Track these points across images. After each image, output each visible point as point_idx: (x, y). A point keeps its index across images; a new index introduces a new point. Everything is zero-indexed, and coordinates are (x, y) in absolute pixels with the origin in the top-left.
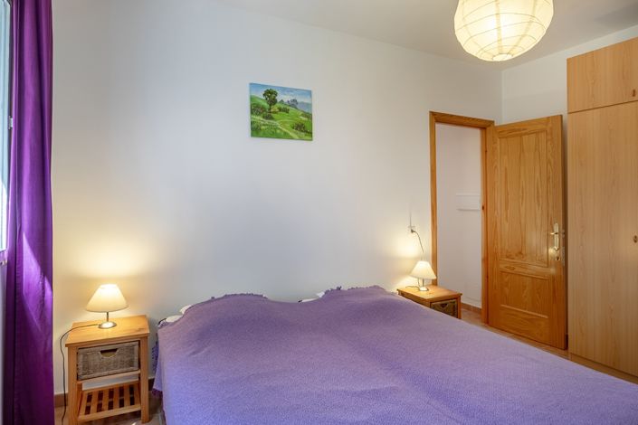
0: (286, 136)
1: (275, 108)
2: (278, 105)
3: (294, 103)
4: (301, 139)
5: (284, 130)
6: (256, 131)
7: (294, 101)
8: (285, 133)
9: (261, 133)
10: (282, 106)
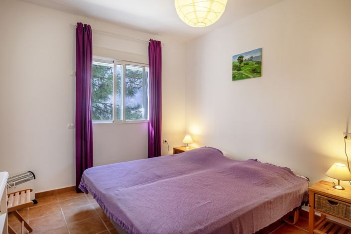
0: (248, 77)
1: (242, 64)
2: (243, 62)
3: (251, 59)
4: (254, 77)
5: (246, 74)
6: (234, 78)
7: (252, 57)
8: (246, 76)
9: (236, 78)
10: (245, 62)
